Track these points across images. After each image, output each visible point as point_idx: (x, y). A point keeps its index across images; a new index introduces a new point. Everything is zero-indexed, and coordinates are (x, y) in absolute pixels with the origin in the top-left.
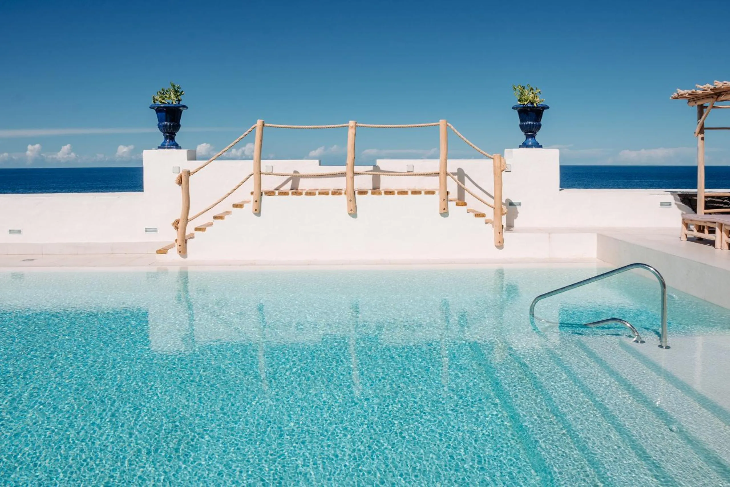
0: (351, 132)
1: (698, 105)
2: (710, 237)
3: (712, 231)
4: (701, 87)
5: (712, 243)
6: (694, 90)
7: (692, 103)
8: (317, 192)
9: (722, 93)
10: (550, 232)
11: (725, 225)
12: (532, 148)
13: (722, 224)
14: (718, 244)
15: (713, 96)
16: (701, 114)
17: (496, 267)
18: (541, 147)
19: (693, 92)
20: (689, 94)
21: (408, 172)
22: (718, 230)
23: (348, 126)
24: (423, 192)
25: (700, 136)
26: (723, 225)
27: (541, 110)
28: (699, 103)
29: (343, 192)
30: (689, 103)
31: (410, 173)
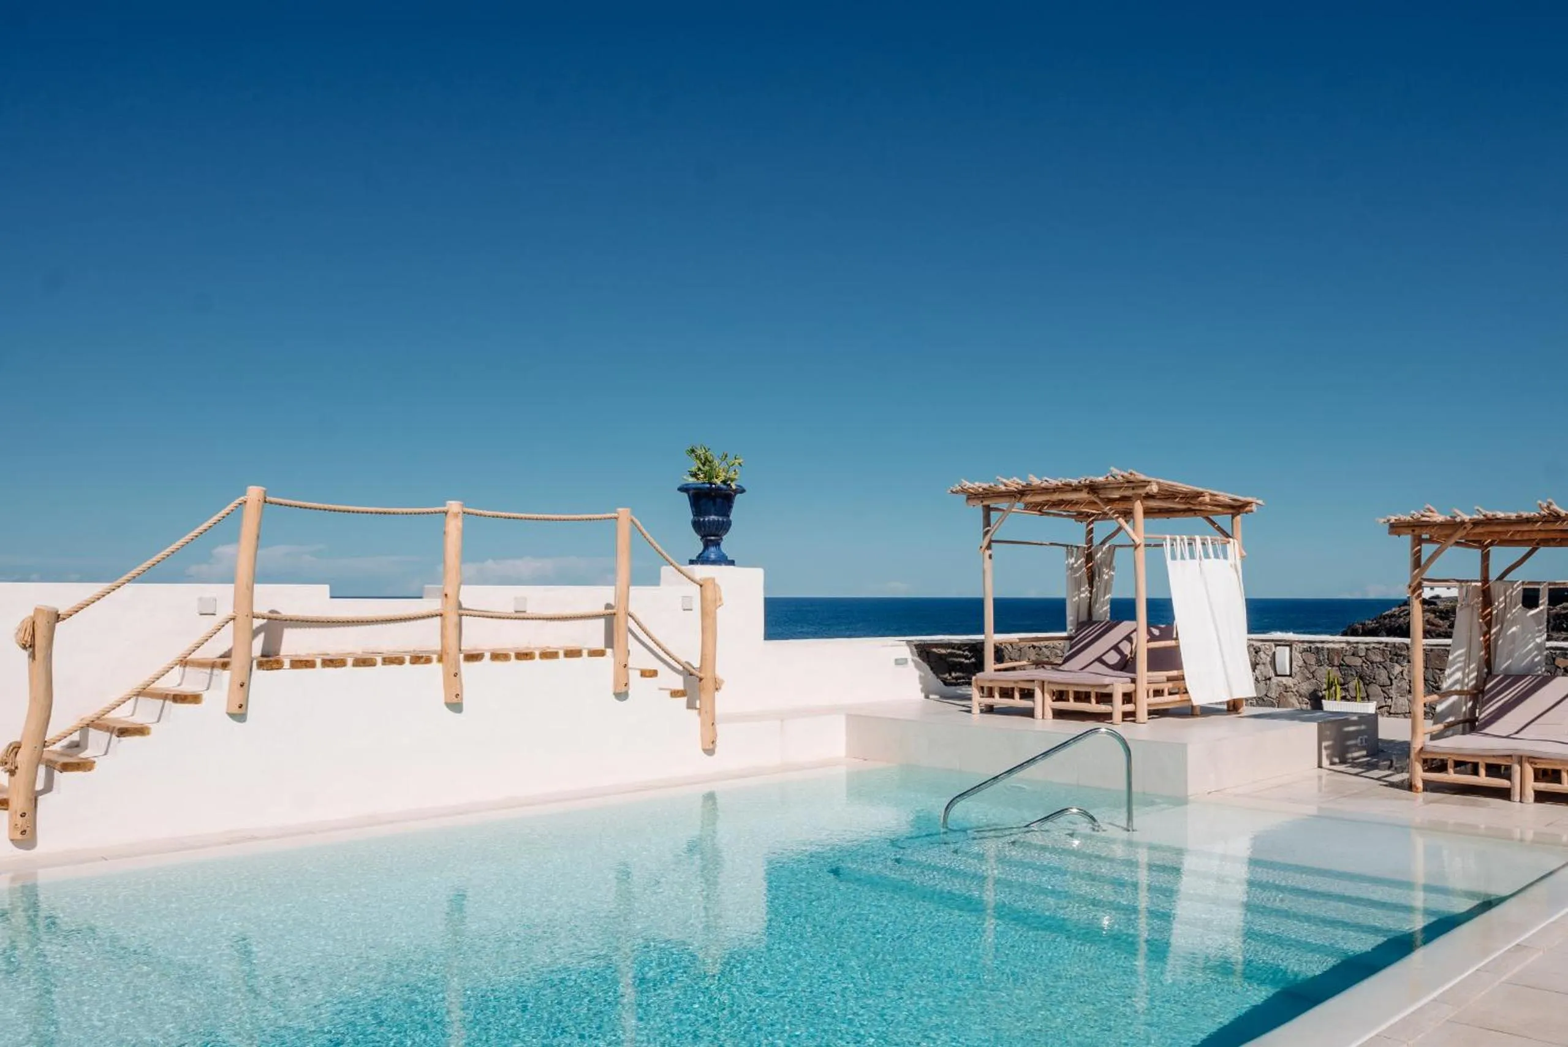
0: (454, 527)
1: (984, 506)
2: (1026, 703)
3: (1028, 694)
4: (1004, 481)
5: (1029, 713)
6: (992, 485)
7: (975, 502)
8: (379, 659)
9: (1027, 492)
10: (783, 716)
11: (1049, 682)
12: (720, 565)
13: (1043, 682)
14: (1038, 712)
15: (1015, 494)
16: (987, 522)
17: (706, 789)
18: (732, 563)
19: (990, 487)
20: (984, 489)
21: (516, 612)
22: (1038, 693)
23: (446, 513)
24: (585, 653)
25: (988, 552)
26: (1046, 684)
27: (731, 495)
28: (986, 503)
29: (435, 657)
30: (970, 502)
31: (520, 616)
